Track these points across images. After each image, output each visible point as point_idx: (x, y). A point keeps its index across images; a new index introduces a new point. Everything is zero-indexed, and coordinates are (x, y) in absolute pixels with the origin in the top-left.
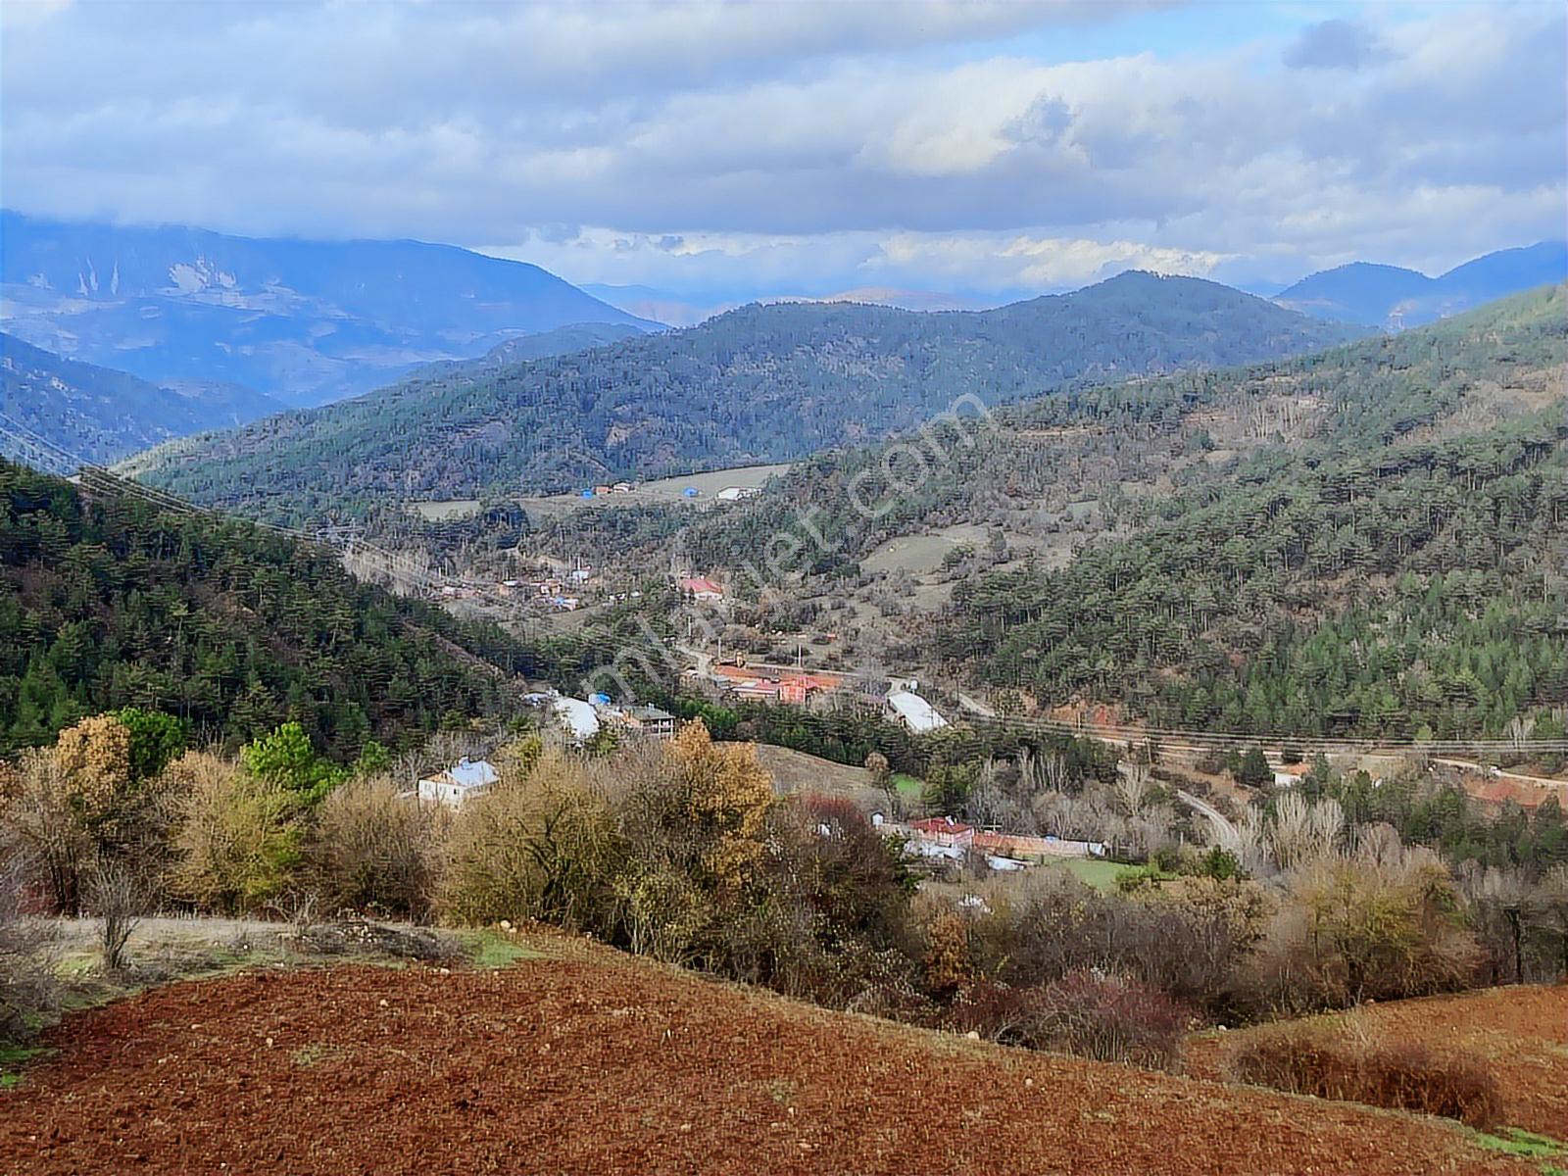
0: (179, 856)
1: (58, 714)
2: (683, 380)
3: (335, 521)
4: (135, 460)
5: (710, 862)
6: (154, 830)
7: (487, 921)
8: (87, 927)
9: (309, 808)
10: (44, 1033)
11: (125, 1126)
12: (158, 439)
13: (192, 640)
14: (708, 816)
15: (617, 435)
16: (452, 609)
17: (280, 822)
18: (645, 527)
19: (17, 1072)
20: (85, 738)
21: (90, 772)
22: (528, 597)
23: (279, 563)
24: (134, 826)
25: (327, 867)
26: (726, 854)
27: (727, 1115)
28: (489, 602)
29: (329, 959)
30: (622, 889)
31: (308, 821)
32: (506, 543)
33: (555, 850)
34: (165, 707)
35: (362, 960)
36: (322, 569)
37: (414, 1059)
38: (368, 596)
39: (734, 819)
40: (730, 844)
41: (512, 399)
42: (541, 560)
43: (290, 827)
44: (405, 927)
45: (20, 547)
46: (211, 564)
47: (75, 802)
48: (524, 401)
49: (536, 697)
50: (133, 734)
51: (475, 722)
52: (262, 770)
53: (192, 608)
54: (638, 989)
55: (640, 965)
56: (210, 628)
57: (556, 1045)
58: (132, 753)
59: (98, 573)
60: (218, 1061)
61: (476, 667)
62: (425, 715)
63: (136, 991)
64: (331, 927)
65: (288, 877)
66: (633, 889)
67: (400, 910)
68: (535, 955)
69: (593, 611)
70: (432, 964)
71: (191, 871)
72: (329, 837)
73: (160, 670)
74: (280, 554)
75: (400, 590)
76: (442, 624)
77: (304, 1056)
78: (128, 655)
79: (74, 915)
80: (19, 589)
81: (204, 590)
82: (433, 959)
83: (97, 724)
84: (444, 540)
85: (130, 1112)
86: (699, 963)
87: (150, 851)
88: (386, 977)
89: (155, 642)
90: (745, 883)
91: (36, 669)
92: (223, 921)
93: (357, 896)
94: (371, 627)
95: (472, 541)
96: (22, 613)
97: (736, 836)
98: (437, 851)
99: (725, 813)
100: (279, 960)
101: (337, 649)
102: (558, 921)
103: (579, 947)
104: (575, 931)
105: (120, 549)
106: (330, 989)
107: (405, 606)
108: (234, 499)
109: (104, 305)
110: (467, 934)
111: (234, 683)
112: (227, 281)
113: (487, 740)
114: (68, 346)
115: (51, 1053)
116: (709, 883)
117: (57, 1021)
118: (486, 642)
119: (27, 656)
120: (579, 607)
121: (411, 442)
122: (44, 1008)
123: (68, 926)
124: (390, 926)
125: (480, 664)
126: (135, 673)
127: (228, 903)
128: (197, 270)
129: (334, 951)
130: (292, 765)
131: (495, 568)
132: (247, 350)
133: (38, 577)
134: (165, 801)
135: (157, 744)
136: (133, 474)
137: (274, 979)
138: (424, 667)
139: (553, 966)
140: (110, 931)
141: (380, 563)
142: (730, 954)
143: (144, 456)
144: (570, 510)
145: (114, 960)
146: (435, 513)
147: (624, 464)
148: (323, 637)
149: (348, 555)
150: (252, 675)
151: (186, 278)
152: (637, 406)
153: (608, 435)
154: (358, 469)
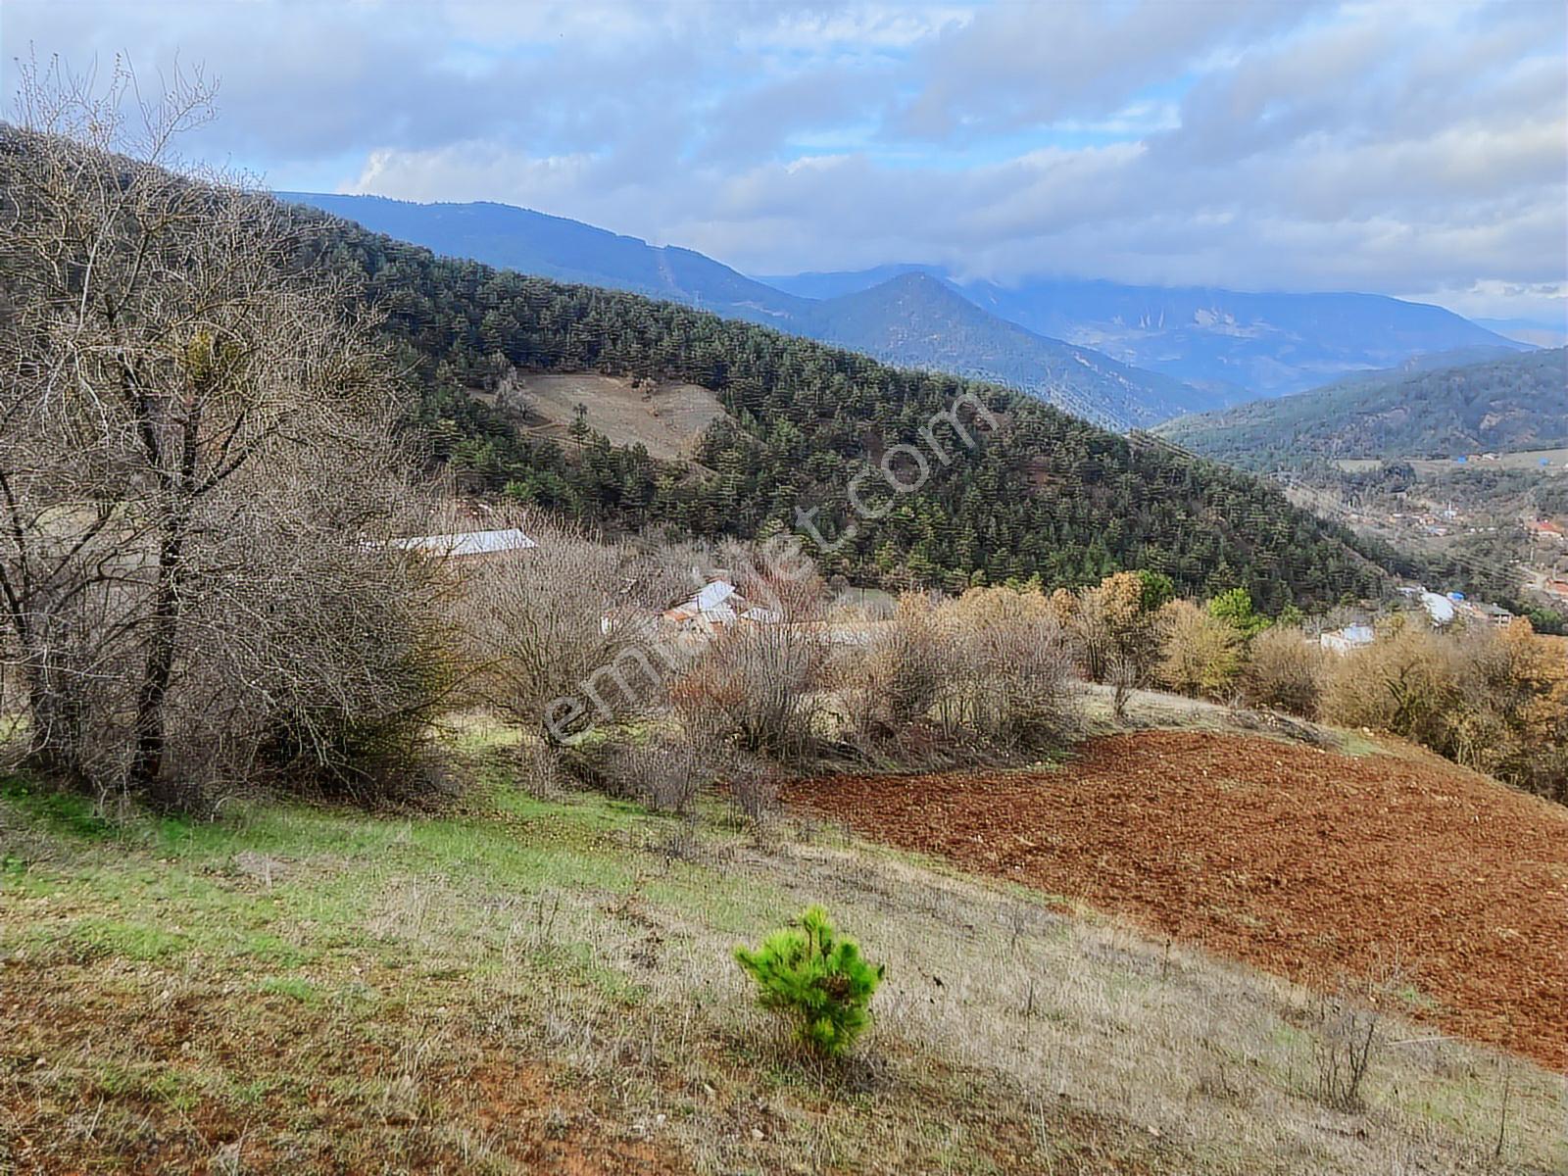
0: (1164, 659)
1: (1105, 569)
2: (1547, 384)
3: (1283, 469)
4: (1163, 426)
5: (1522, 712)
6: (1152, 642)
7: (1355, 726)
8: (1107, 690)
9: (1246, 642)
10: (1075, 745)
11: (1114, 804)
12: (1178, 414)
13: (1187, 534)
14: (1525, 683)
15: (1489, 421)
16: (1355, 529)
17: (1227, 647)
18: (1504, 484)
19: (1059, 763)
20: (1117, 583)
21: (1118, 604)
22: (1410, 525)
23: (1244, 492)
24: (1140, 637)
25: (1254, 677)
26: (1532, 709)
27: (1514, 879)
28: (1382, 526)
29: (1248, 731)
30: (1452, 720)
31: (1244, 648)
32: (1397, 489)
33: (1405, 689)
34: (1167, 573)
35: (1269, 736)
36: (1270, 498)
37: (1295, 800)
38: (1298, 517)
39: (1545, 688)
40: (1541, 703)
41: (1412, 395)
42: (1422, 502)
43: (1233, 651)
44: (1298, 721)
45: (1093, 473)
46: (1202, 490)
47: (1108, 620)
48: (1421, 397)
49: (1408, 590)
50: (1145, 585)
51: (1363, 602)
52: (1219, 615)
53: (1188, 515)
54: (1457, 786)
55: (1461, 772)
56: (1198, 528)
57: (1392, 809)
58: (1143, 595)
59: (1136, 491)
60: (1172, 778)
61: (1366, 568)
62: (1330, 594)
63: (1129, 731)
64: (1252, 713)
65: (1229, 680)
66: (1461, 722)
67: (1297, 710)
68: (1385, 752)
69: (1457, 538)
70: (1314, 746)
71: (1168, 670)
72: (1257, 660)
73: (1167, 550)
74: (1246, 487)
75: (1321, 515)
76: (1348, 538)
77: (1224, 785)
78: (1149, 540)
79: (1100, 683)
80: (1090, 498)
81: (1196, 505)
82: (1315, 743)
83: (1124, 577)
84: (1354, 486)
85: (1119, 797)
86: (1507, 779)
87: (1148, 653)
88: (1283, 748)
89: (1165, 534)
90: (1549, 731)
91: (1095, 543)
92: (1186, 699)
93: (1271, 698)
94: (1300, 535)
95: (1373, 486)
96: (1090, 511)
97: (1545, 698)
98: (1324, 678)
99: (1538, 681)
100: (1217, 728)
101: (1276, 547)
102: (1404, 734)
103: (1418, 753)
104: (1415, 742)
105: (1149, 477)
106: (1246, 749)
107: (1323, 525)
108: (1221, 452)
109: (1153, 334)
110: (1340, 732)
111: (1210, 562)
112: (1229, 320)
113: (1371, 614)
114: (1131, 358)
115: (1079, 756)
116: (1519, 726)
117: (1084, 739)
118: (1377, 554)
119: (1091, 535)
120: (1447, 534)
121: (1340, 420)
122: (1077, 731)
123: (1096, 688)
124: (1288, 718)
125: (1371, 566)
126: (1152, 551)
127: (1191, 689)
128: (1212, 313)
129: (1251, 727)
130: (1238, 614)
131: (1387, 505)
132: (1237, 362)
133: (1101, 492)
134: (1159, 626)
135: (1158, 592)
136: (1162, 435)
137: (1212, 738)
138: (1332, 564)
139: (1398, 761)
140: (1119, 694)
141: (1310, 497)
142: (1532, 775)
143: (1169, 424)
144: (1447, 469)
145: (1120, 712)
146: (1350, 467)
147: (1491, 441)
148: (1267, 539)
149: (1289, 489)
150: (1221, 558)
151: (1204, 318)
152: (1508, 401)
153: (1482, 420)
154: (1301, 437)
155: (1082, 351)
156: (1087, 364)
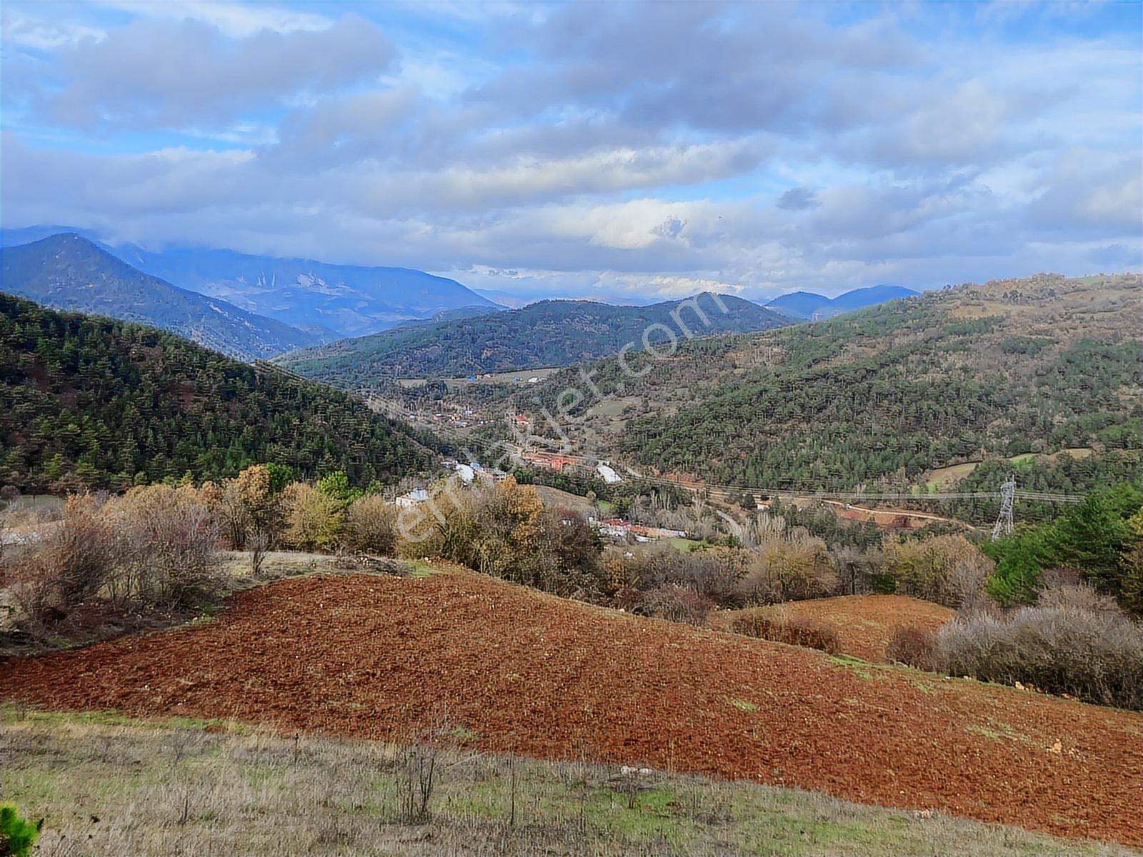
0: (289, 526)
1: (242, 464)
2: (515, 331)
3: (364, 387)
4: (279, 358)
5: (514, 534)
6: (279, 515)
7: (419, 557)
8: (247, 555)
9: (345, 508)
10: (224, 599)
11: (256, 639)
12: (290, 349)
13: (301, 435)
14: (515, 516)
15: (487, 353)
16: (413, 425)
17: (332, 513)
18: (497, 393)
19: (212, 616)
20: (251, 474)
21: (252, 490)
22: (446, 421)
23: (339, 403)
24: (272, 513)
25: (353, 533)
26: (520, 531)
27: (514, 641)
28: (430, 422)
29: (349, 571)
30: (476, 545)
31: (344, 513)
32: (437, 398)
33: (449, 528)
34: (289, 464)
35: (364, 572)
36: (357, 406)
37: (383, 614)
38: (376, 419)
39: (525, 518)
40: (523, 527)
41: (442, 336)
42: (452, 406)
43: (337, 515)
44: (383, 559)
45: (228, 393)
46: (310, 403)
47: (245, 502)
48: (446, 338)
49: (448, 463)
50: (272, 473)
51: (421, 473)
52: (326, 491)
53: (301, 421)
54: (482, 587)
55: (484, 577)
56: (309, 430)
57: (444, 610)
58: (271, 481)
59: (261, 404)
60: (298, 613)
61: (422, 450)
62: (400, 470)
63: (265, 583)
64: (352, 558)
65: (335, 536)
66: (481, 545)
67: (382, 552)
68: (438, 572)
69: (474, 428)
70: (394, 575)
71: (292, 535)
72: (354, 520)
73: (286, 447)
74: (340, 399)
75: (391, 417)
76: (409, 431)
77: (335, 612)
78: (274, 440)
79: (241, 550)
80: (227, 411)
81: (306, 413)
82: (394, 573)
83: (256, 469)
84: (411, 395)
85: (259, 634)
86: (508, 578)
87: (277, 524)
88: (373, 580)
89: (285, 435)
90: (529, 544)
91: (234, 445)
92: (305, 554)
93: (365, 545)
94: (378, 431)
95: (423, 396)
96: (228, 421)
97: (526, 524)
99: (521, 514)
100: (329, 571)
101: (363, 440)
102: (449, 558)
103: (458, 569)
104: (456, 562)
105: (271, 395)
106: (349, 584)
107: (393, 423)
108: (321, 375)
109: (268, 291)
110: (410, 563)
111: (318, 454)
112: (322, 283)
113: (426, 481)
114: (252, 308)
115: (227, 608)
116: (513, 544)
117: (230, 595)
118: (427, 440)
119: (230, 439)
120: (467, 426)
121: (398, 353)
122: (225, 589)
123: (238, 554)
124: (376, 558)
125: (424, 449)
126: (276, 448)
127: (309, 547)
128: (309, 277)
129: (353, 568)
130: (339, 489)
131: (432, 408)
132: (329, 312)
133: (236, 407)
134: (284, 503)
135: (282, 478)
136: (279, 364)
137: (325, 579)
138: (400, 449)
139: (446, 577)
140: (256, 555)
141: (383, 405)
142: (521, 574)
143: (284, 355)
144: (465, 384)
145: (257, 570)
146: (407, 384)
147: (489, 366)
148: (357, 435)
149: (370, 400)
150: (326, 450)
151: (305, 281)
152: (495, 341)
153: (482, 353)
154: (375, 364)
155: (216, 302)
156: (219, 311)
